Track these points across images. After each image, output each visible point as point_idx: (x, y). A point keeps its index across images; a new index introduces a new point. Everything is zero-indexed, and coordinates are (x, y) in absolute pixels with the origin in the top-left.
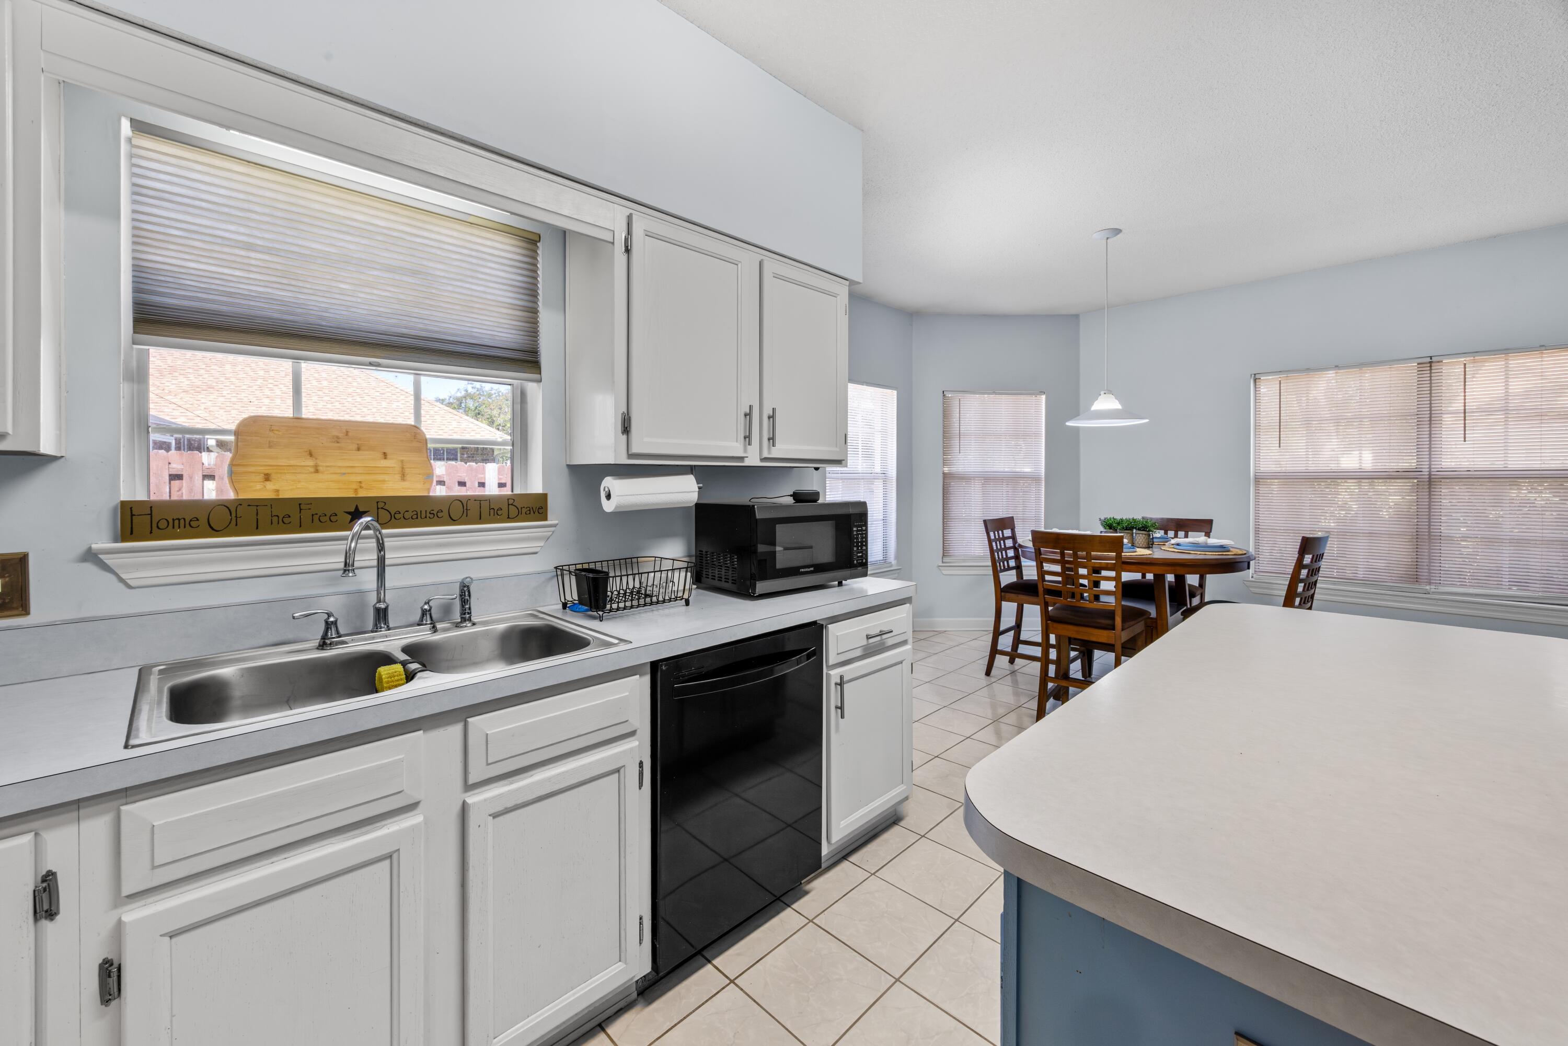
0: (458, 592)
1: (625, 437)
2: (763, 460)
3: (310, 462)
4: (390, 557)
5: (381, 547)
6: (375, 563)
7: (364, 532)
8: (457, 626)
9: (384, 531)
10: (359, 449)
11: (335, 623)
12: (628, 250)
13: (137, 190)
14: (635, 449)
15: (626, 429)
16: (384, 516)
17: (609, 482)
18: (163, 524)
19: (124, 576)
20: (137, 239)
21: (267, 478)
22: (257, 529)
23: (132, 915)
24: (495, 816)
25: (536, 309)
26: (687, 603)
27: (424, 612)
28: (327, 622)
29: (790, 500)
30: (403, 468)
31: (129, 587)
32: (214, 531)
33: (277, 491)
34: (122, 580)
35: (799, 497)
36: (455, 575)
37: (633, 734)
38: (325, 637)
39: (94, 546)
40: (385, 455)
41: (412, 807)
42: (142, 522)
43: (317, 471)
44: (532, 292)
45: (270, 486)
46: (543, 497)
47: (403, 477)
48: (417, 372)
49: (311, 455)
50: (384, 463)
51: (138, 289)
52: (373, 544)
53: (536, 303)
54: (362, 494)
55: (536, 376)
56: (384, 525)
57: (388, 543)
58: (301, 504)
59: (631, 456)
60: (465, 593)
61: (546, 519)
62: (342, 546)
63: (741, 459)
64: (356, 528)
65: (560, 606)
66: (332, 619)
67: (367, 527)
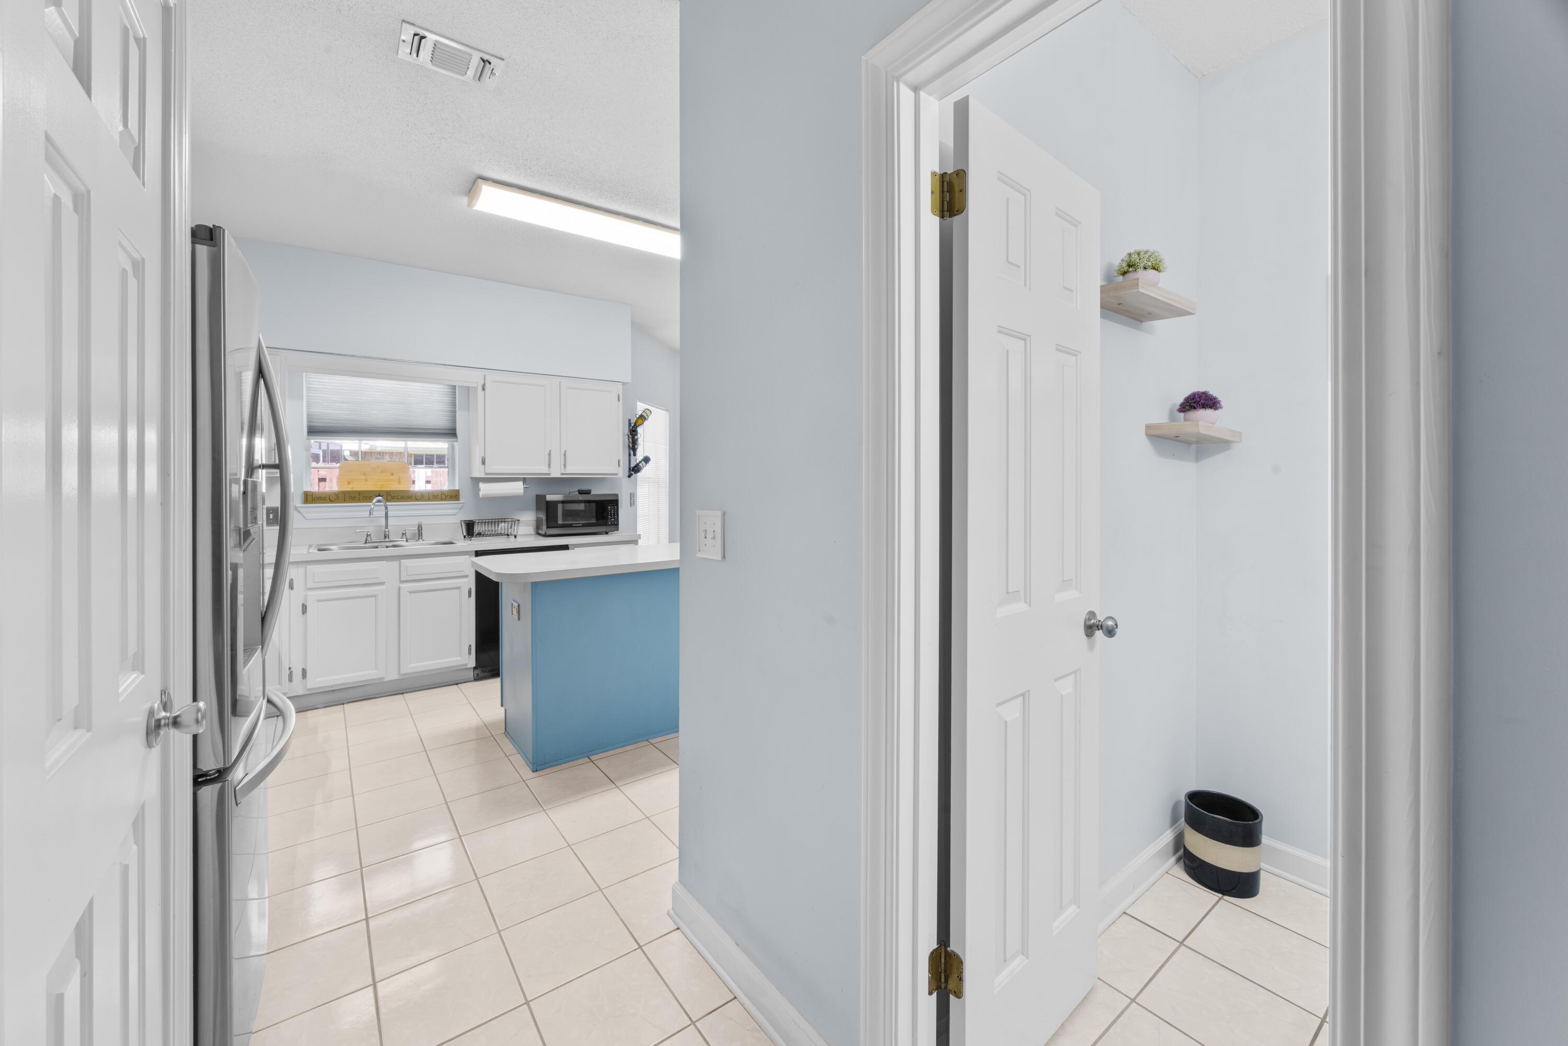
0: (417, 528)
1: (483, 466)
2: (562, 474)
3: (364, 477)
4: (390, 514)
5: (386, 508)
6: (384, 515)
7: (377, 504)
8: (417, 541)
9: (388, 503)
10: (382, 472)
11: (370, 535)
12: (484, 389)
13: (308, 389)
14: (487, 471)
15: (483, 463)
16: (389, 498)
17: (482, 486)
18: (316, 499)
19: (305, 515)
20: (308, 406)
21: (349, 483)
22: (345, 501)
23: (310, 593)
24: (410, 592)
25: (456, 411)
26: (515, 537)
27: (403, 534)
28: (367, 535)
29: (577, 493)
30: (399, 479)
31: (306, 519)
32: (331, 501)
33: (352, 488)
34: (304, 517)
35: (581, 492)
36: (416, 522)
37: (466, 576)
38: (366, 540)
39: (297, 505)
40: (392, 474)
41: (382, 583)
42: (310, 498)
43: (366, 481)
44: (454, 404)
45: (350, 486)
46: (458, 491)
47: (399, 483)
48: (406, 441)
49: (364, 474)
50: (392, 477)
51: (308, 422)
52: (383, 508)
53: (456, 408)
54: (383, 489)
55: (456, 440)
56: (387, 500)
57: (389, 507)
58: (359, 493)
59: (486, 474)
60: (420, 528)
61: (459, 500)
62: (368, 509)
63: (549, 474)
64: (374, 501)
65: (463, 538)
66: (369, 534)
67: (379, 501)
